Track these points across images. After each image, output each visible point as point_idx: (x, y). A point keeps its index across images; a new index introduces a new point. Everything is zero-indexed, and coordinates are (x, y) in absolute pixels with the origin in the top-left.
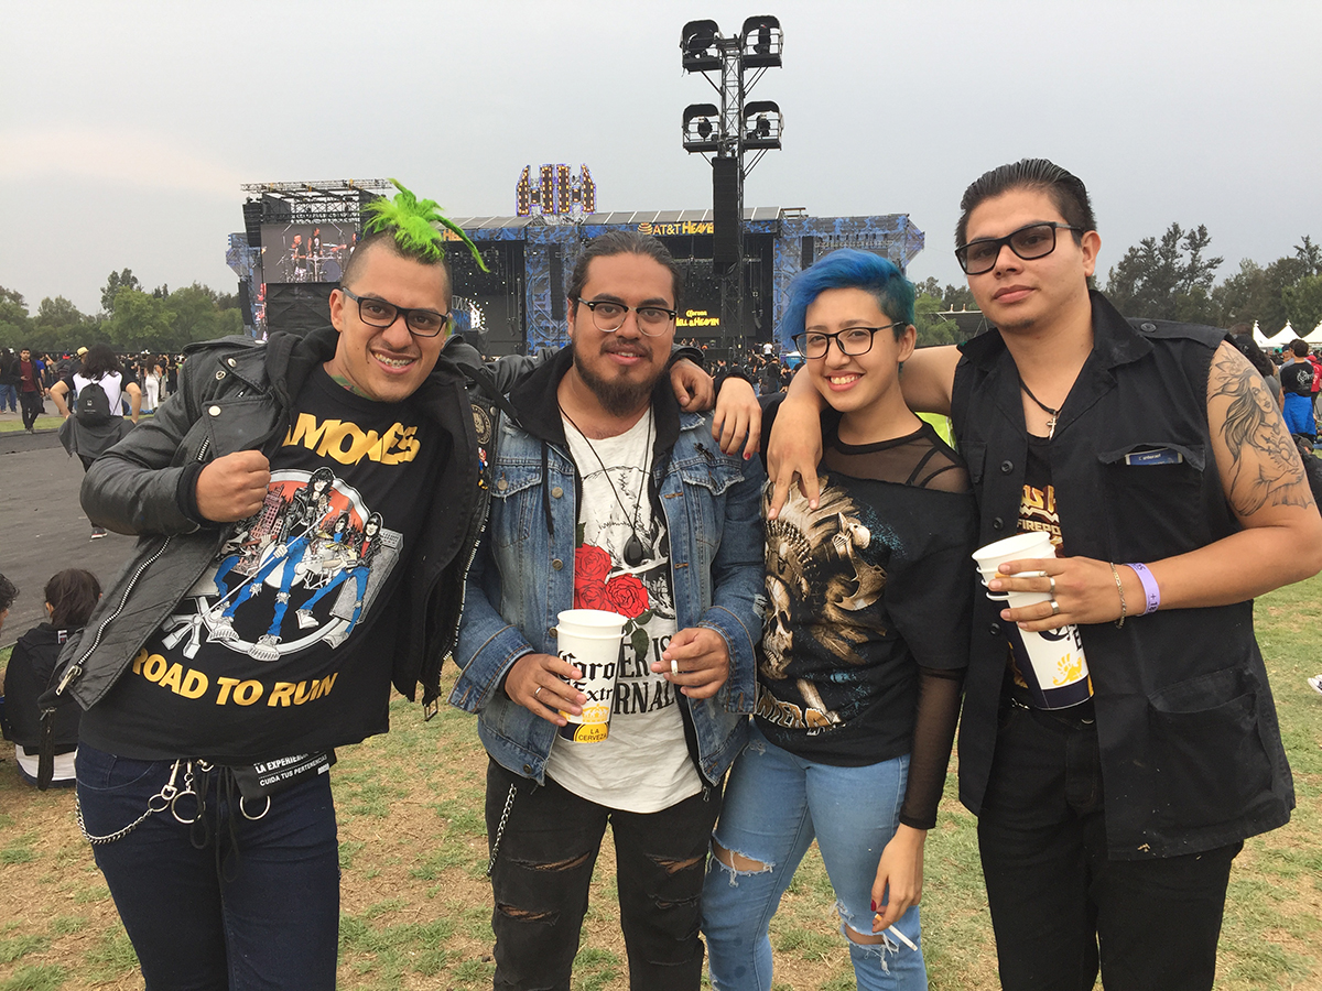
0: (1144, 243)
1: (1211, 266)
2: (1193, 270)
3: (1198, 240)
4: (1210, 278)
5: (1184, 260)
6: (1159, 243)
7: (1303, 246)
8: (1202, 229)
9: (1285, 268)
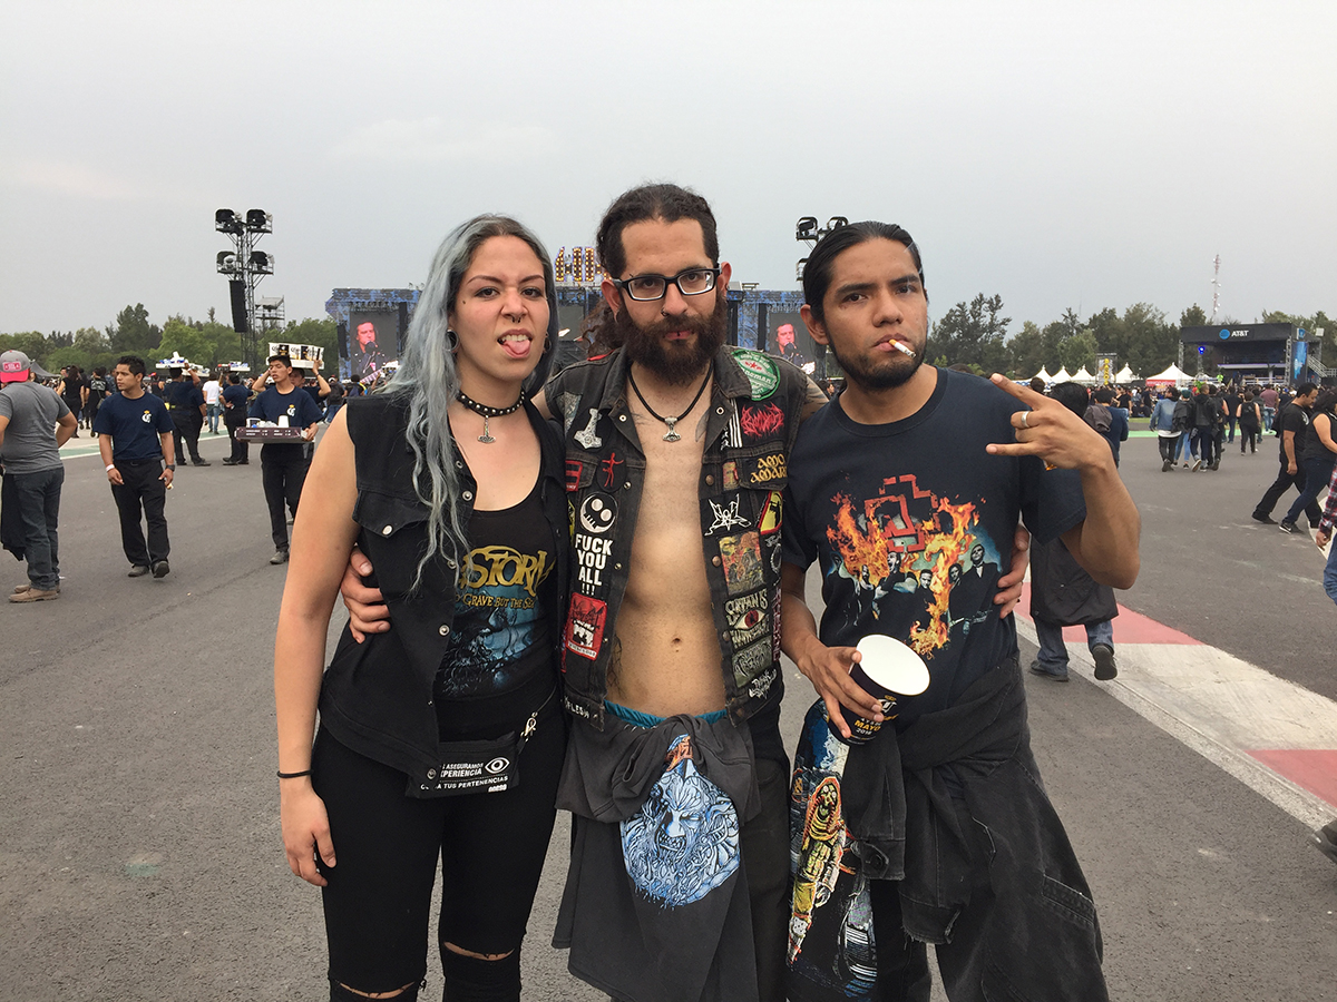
0: (959, 305)
1: (1003, 323)
2: (992, 327)
3: (995, 305)
4: (1004, 332)
5: (986, 320)
6: (969, 307)
7: (1067, 315)
8: (997, 296)
9: (1055, 329)
